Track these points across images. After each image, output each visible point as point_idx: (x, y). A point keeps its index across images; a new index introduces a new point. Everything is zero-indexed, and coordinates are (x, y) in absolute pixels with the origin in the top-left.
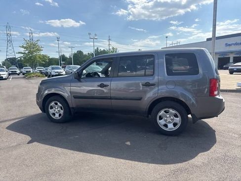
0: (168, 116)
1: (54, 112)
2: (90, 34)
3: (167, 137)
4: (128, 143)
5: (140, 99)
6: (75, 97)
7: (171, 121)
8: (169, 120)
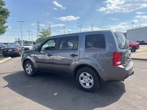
0: (86, 77)
1: (28, 70)
2: (78, 24)
3: (84, 92)
4: (55, 94)
5: (69, 65)
6: (37, 62)
7: (88, 82)
8: (86, 80)
